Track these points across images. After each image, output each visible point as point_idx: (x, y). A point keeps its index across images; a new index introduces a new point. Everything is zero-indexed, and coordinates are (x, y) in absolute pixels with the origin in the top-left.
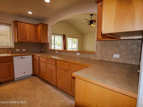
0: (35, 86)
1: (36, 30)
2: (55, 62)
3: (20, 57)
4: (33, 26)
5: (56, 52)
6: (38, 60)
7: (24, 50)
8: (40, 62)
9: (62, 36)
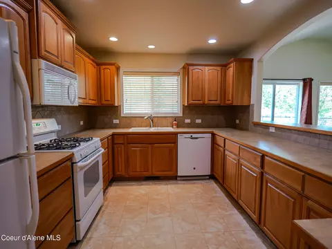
0: (209, 205)
1: (224, 75)
2: (259, 160)
3: (189, 135)
4: (219, 68)
5: (271, 130)
6: (223, 145)
7: (199, 121)
8: (227, 152)
9: (301, 83)
